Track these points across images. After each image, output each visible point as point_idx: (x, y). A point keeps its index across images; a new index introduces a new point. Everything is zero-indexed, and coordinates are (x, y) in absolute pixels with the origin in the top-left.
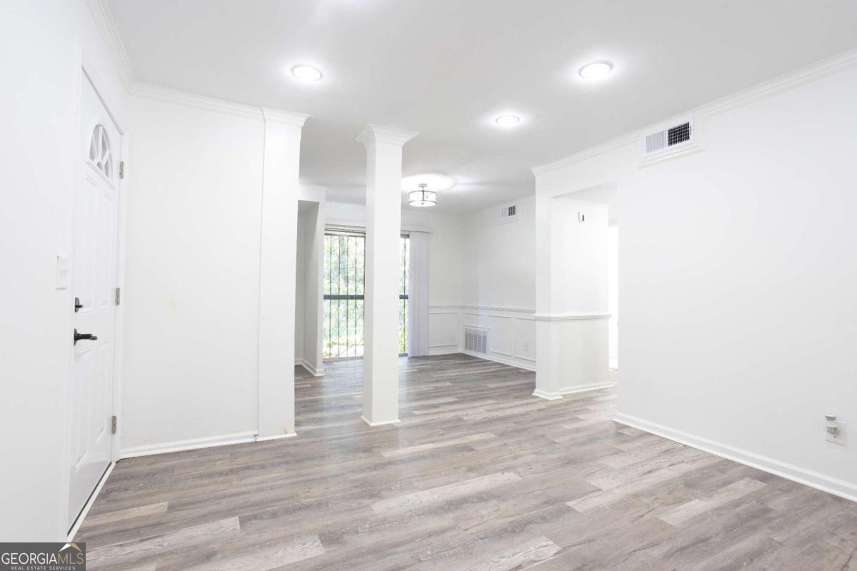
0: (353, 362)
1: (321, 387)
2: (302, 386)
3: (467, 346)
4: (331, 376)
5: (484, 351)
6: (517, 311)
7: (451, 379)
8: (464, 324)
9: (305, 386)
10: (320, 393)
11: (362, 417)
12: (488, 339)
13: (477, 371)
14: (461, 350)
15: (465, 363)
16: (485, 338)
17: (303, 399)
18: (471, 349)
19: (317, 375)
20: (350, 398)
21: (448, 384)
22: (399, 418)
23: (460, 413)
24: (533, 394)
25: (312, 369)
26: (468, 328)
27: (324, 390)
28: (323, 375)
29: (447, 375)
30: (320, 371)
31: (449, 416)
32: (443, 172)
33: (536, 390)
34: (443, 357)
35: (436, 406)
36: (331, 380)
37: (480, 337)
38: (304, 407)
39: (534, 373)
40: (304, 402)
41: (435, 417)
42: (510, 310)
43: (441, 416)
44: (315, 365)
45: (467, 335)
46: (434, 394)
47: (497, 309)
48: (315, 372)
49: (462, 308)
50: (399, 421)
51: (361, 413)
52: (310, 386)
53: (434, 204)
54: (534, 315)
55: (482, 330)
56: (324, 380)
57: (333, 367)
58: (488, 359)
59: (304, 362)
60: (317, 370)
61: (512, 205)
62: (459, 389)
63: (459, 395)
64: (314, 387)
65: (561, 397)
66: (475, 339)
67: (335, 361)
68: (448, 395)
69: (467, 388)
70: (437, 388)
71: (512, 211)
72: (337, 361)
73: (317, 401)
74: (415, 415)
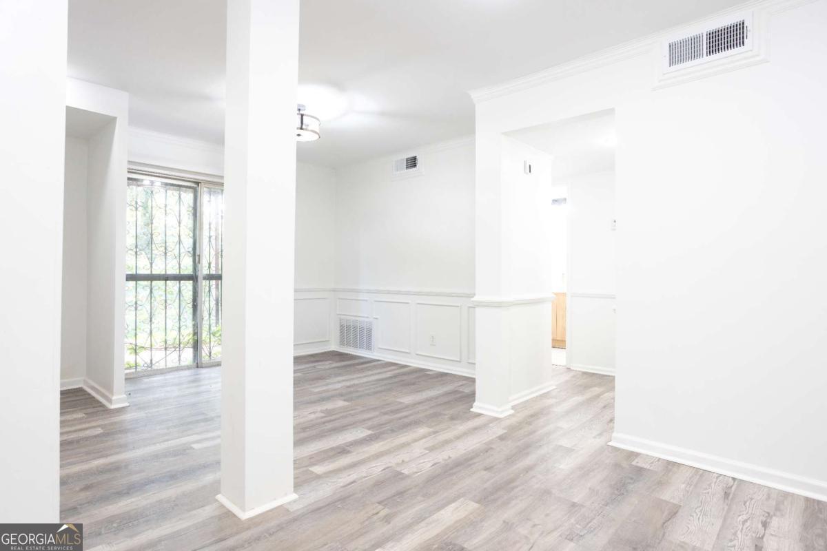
0: (177, 374)
1: (124, 431)
2: (82, 434)
3: (342, 343)
4: (140, 407)
5: (369, 347)
6: (419, 294)
7: (341, 395)
8: (338, 313)
9: (88, 433)
10: (123, 447)
11: (219, 497)
12: (374, 333)
13: (372, 377)
14: (334, 346)
15: (345, 366)
16: (369, 331)
17: (85, 467)
18: (348, 344)
19: (113, 407)
20: (183, 451)
21: (340, 403)
22: (295, 491)
23: (391, 461)
24: (472, 410)
25: (103, 395)
26: (342, 317)
27: (130, 437)
28: (126, 404)
29: (331, 387)
30: (118, 400)
31: (376, 469)
32: (338, 84)
33: (475, 404)
34: (312, 359)
35: (343, 451)
36: (141, 414)
37: (361, 329)
38: (87, 488)
39: (473, 381)
40: (90, 473)
41: (354, 475)
42: (408, 293)
43: (362, 471)
44: (109, 387)
45: (342, 327)
46: (329, 426)
47: (389, 292)
48: (110, 401)
49: (334, 290)
50: (295, 496)
51: (215, 488)
52: (99, 431)
53: (316, 137)
54: (472, 299)
55: (366, 320)
56: (128, 416)
57: (143, 386)
58: (377, 358)
59: (85, 382)
60: (114, 398)
61: (411, 155)
62: (363, 412)
63: (370, 423)
64: (107, 434)
65: (512, 412)
66: (353, 332)
67: (144, 376)
68: (353, 425)
69: (375, 409)
70: (329, 412)
71: (412, 162)
72: (150, 376)
73: (116, 468)
74: (318, 477)
